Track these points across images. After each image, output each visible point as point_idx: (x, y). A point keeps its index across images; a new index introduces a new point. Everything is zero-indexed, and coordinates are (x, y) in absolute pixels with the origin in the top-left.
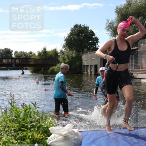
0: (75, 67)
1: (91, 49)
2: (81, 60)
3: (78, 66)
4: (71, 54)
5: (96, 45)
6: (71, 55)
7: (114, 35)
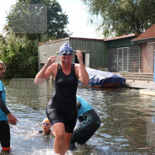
0: (26, 66)
1: (55, 35)
2: (37, 54)
3: (31, 65)
4: (18, 42)
5: (63, 27)
6: (19, 44)
7: (94, 12)
